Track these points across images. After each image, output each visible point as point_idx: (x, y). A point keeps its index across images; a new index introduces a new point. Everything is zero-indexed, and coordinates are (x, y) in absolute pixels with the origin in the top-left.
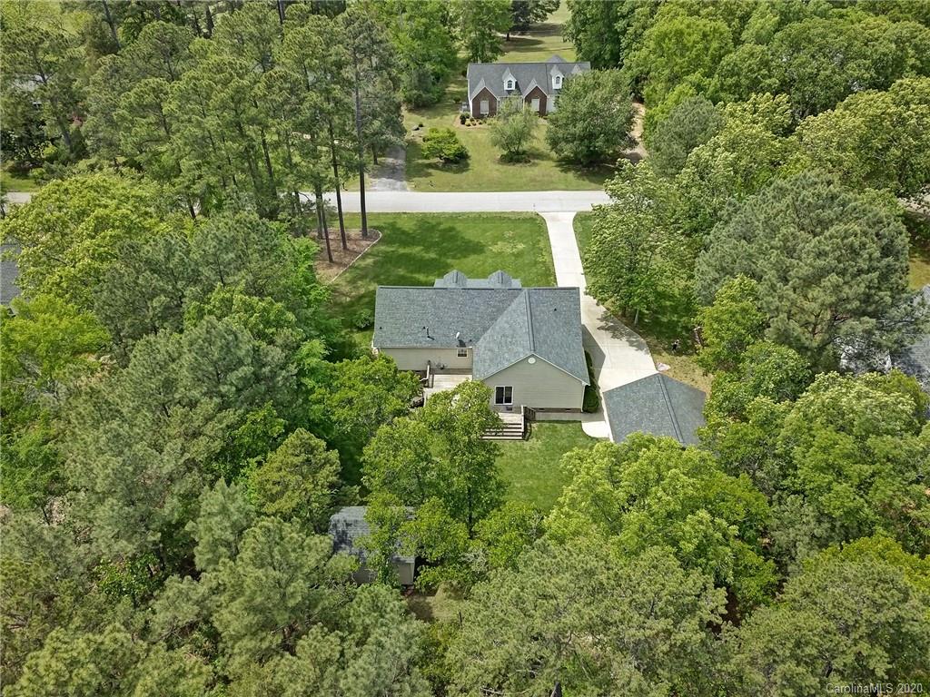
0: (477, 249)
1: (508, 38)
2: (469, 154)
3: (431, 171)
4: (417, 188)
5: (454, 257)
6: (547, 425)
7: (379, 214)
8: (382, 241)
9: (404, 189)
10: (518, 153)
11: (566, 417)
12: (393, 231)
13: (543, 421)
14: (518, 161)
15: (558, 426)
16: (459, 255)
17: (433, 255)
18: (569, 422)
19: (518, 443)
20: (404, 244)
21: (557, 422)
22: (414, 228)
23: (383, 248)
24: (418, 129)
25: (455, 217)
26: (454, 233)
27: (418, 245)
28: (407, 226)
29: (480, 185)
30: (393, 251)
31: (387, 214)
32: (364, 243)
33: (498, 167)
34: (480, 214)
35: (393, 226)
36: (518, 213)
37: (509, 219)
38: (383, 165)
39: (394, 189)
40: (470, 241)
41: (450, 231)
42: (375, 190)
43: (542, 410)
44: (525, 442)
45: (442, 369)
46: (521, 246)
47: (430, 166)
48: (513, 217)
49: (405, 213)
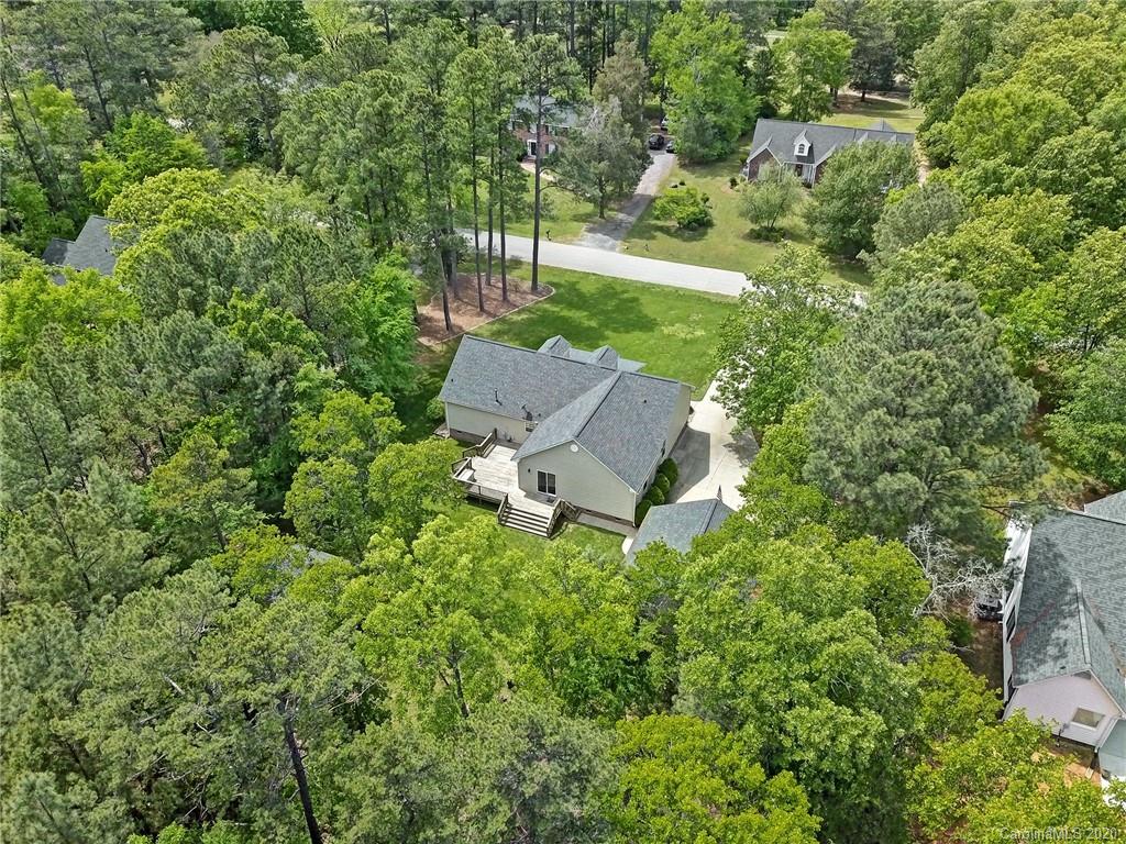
0: (647, 325)
1: (863, 99)
2: (715, 221)
3: (658, 234)
4: (628, 251)
5: (615, 330)
6: (585, 529)
7: (566, 270)
8: (552, 300)
9: (612, 248)
10: (772, 229)
11: (610, 526)
12: (570, 291)
13: (584, 524)
14: (767, 239)
15: (597, 533)
16: (622, 329)
17: (593, 324)
18: (612, 533)
19: (540, 540)
20: (571, 305)
21: (599, 529)
22: (593, 291)
23: (547, 306)
24: (676, 186)
25: (647, 288)
26: (634, 304)
27: (585, 311)
28: (587, 288)
29: (702, 258)
30: (554, 312)
31: (575, 271)
32: (530, 297)
33: (740, 242)
34: (677, 290)
35: (572, 287)
36: (723, 296)
37: (709, 300)
38: (610, 220)
39: (602, 247)
40: (646, 316)
41: (631, 302)
42: (581, 245)
43: (588, 512)
44: (548, 541)
45: (510, 441)
46: (700, 333)
47: (661, 229)
48: (714, 299)
49: (594, 274)
